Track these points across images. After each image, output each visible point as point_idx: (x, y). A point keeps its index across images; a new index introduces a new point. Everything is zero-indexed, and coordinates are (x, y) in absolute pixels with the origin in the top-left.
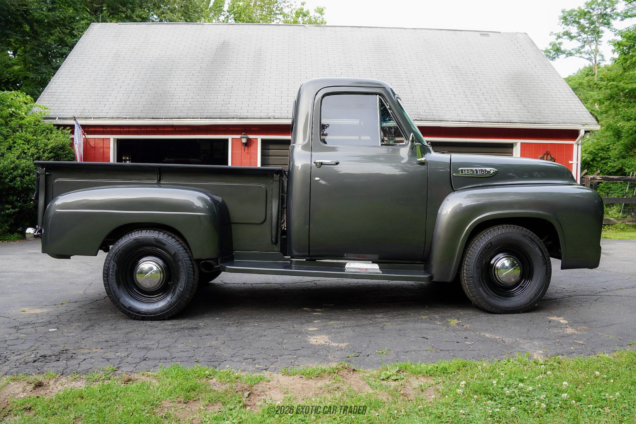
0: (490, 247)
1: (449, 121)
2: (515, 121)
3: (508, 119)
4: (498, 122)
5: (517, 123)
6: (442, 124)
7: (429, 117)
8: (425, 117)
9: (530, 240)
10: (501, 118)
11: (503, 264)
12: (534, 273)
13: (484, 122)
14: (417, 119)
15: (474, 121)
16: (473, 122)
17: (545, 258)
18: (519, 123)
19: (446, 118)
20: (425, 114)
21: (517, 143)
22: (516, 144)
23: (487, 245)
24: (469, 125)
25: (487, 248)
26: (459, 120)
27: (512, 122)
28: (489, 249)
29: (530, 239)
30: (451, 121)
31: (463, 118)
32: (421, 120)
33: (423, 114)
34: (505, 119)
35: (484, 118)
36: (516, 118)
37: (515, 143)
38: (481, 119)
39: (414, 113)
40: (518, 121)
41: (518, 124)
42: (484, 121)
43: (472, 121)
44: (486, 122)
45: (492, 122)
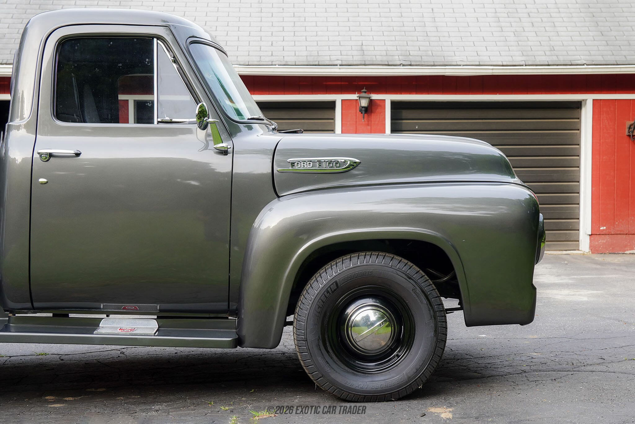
0: (335, 290)
1: (460, 65)
2: (579, 62)
3: (567, 59)
4: (548, 65)
5: (583, 65)
6: (447, 71)
7: (425, 59)
8: (419, 59)
9: (406, 277)
10: (555, 58)
11: (367, 318)
12: (416, 332)
13: (523, 65)
14: (404, 63)
15: (505, 63)
16: (503, 66)
17: (432, 308)
18: (587, 65)
19: (457, 59)
20: (420, 53)
21: (586, 100)
22: (586, 103)
23: (330, 287)
24: (494, 71)
25: (331, 292)
26: (478, 63)
27: (573, 63)
28: (333, 292)
29: (406, 275)
30: (463, 66)
31: (485, 59)
32: (410, 65)
33: (415, 53)
34: (562, 59)
35: (523, 58)
36: (582, 57)
37: (583, 100)
38: (518, 59)
39: (399, 52)
40: (584, 62)
41: (585, 66)
42: (523, 63)
43: (501, 63)
44: (526, 65)
45: (537, 65)
